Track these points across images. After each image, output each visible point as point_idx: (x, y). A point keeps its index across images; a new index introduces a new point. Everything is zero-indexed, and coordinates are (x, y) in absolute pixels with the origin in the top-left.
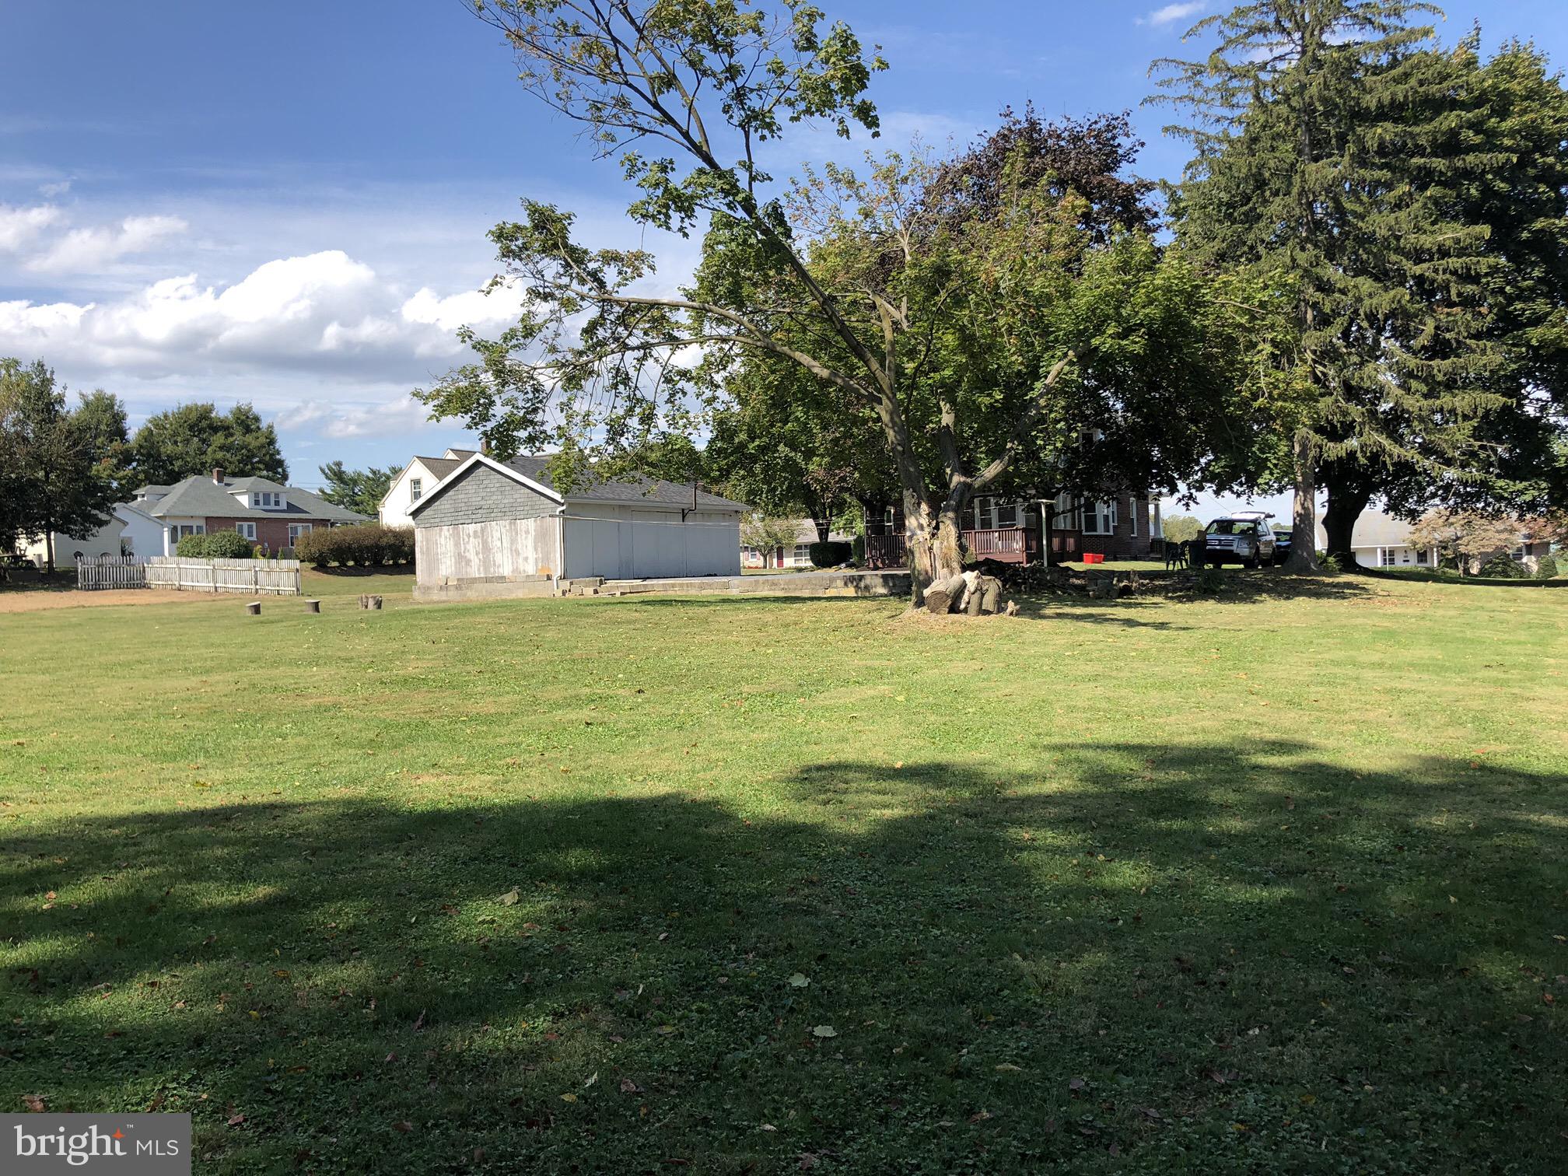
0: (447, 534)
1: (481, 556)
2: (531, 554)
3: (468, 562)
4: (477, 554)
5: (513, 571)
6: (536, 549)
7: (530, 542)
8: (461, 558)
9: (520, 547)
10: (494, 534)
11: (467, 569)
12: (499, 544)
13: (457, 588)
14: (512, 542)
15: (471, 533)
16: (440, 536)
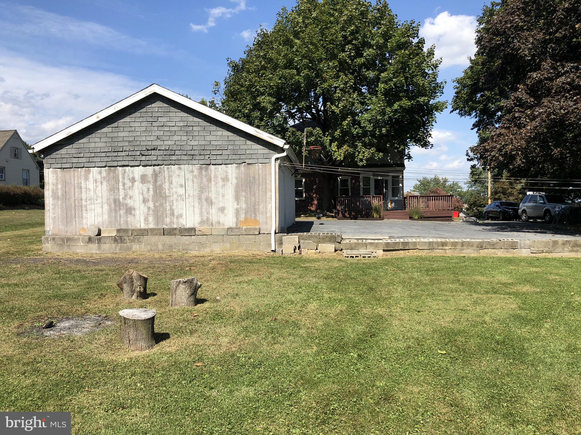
0: (98, 177)
1: (151, 204)
2: (231, 206)
3: (130, 210)
4: (145, 201)
5: (202, 222)
6: (237, 199)
7: (230, 191)
8: (118, 206)
9: (213, 196)
10: (175, 180)
11: (130, 219)
12: (181, 191)
13: (115, 240)
14: (202, 190)
15: (137, 177)
16: (87, 179)
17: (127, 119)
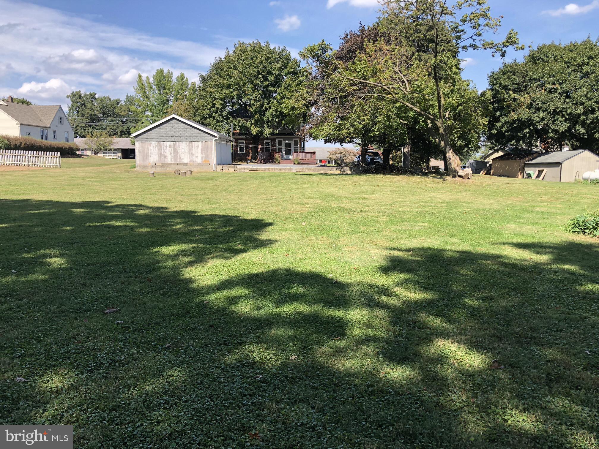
0: (154, 145)
1: (173, 155)
2: (200, 156)
3: (165, 157)
4: (171, 154)
5: (190, 161)
6: (202, 153)
7: (199, 150)
8: (161, 155)
9: (194, 152)
10: (181, 147)
11: (166, 160)
12: (183, 150)
13: (161, 167)
14: (190, 150)
15: (168, 146)
16: (150, 146)
17: (164, 126)
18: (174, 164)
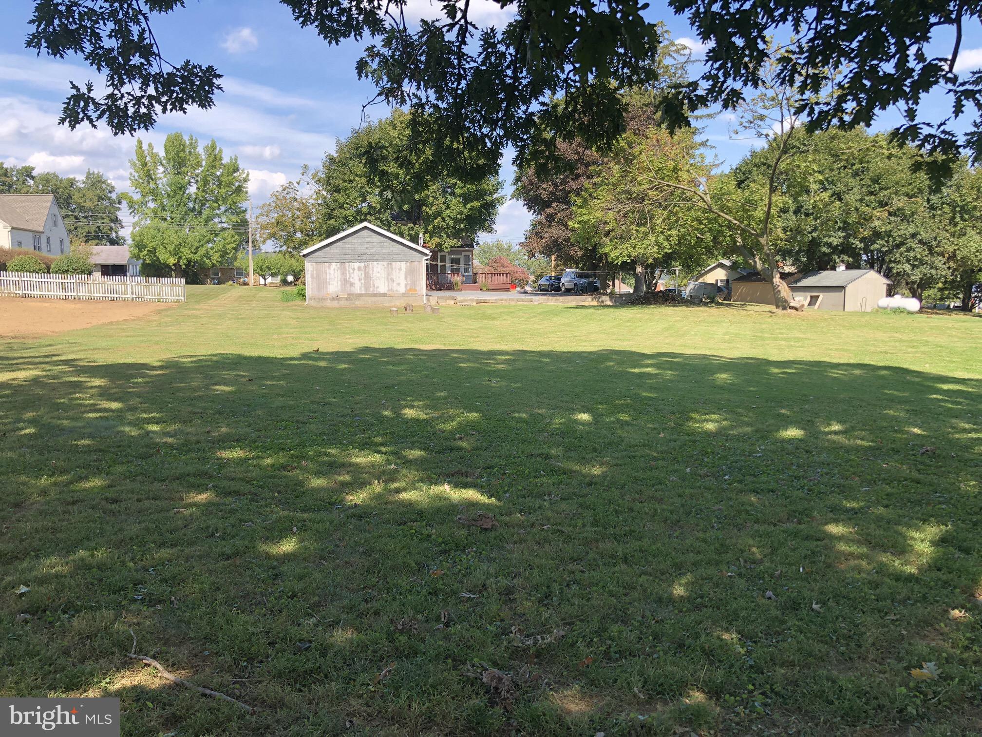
0: (336, 268)
1: (363, 281)
2: (403, 283)
3: (352, 284)
4: (360, 280)
5: (389, 290)
6: (406, 278)
7: (402, 276)
8: (346, 282)
9: (394, 277)
10: (375, 269)
11: (352, 288)
12: (378, 275)
13: (347, 299)
14: (388, 274)
15: (356, 268)
16: (329, 268)
17: (350, 238)
18: (366, 295)
